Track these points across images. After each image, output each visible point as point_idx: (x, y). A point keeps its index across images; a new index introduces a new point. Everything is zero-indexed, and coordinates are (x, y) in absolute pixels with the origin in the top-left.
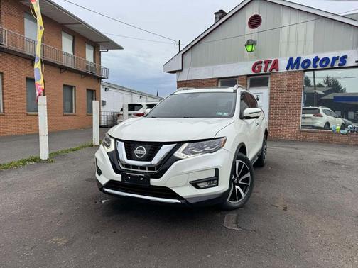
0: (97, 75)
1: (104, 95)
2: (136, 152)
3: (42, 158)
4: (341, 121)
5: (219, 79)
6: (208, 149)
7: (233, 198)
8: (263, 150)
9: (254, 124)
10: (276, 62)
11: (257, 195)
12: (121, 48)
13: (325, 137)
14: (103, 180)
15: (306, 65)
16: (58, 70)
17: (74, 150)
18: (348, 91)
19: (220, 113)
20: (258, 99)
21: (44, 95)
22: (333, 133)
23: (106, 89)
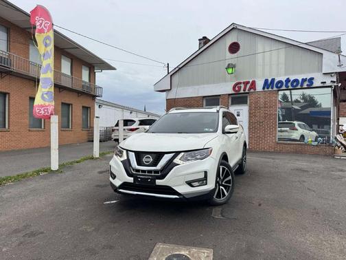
0: (92, 93)
1: (98, 111)
2: (144, 160)
3: (52, 169)
4: (314, 134)
5: (204, 97)
6: (199, 157)
7: (218, 196)
8: (243, 160)
9: (234, 138)
10: (254, 83)
11: (238, 195)
12: (114, 69)
13: (299, 148)
14: (117, 183)
15: (279, 85)
17: (77, 162)
18: (323, 106)
19: (207, 129)
20: (238, 115)
21: (55, 114)
22: (306, 144)
23: (100, 106)
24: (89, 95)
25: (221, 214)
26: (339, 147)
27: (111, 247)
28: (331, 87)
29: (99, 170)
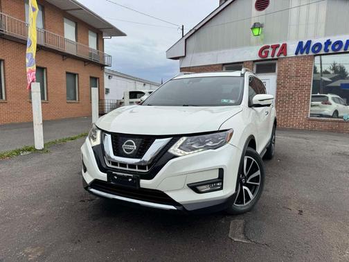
0: (101, 62)
1: (107, 83)
2: (124, 146)
5: (224, 64)
6: (210, 144)
7: (240, 201)
8: (272, 141)
9: (264, 113)
10: (284, 46)
12: (125, 35)
13: (336, 126)
14: (89, 179)
15: (316, 49)
16: (61, 57)
17: (72, 139)
19: (225, 101)
21: (37, 81)
23: (109, 76)
24: (97, 64)
25: (244, 233)
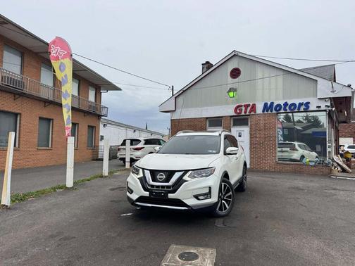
0: (98, 113)
1: (103, 131)
2: (158, 177)
3: (67, 186)
4: (315, 154)
5: (207, 118)
6: (204, 175)
7: (221, 209)
8: (243, 178)
9: (235, 159)
10: (254, 106)
11: (238, 210)
12: (120, 90)
13: (298, 168)
14: (134, 197)
15: (278, 108)
17: (88, 180)
19: (210, 151)
20: (240, 136)
21: (72, 136)
22: (304, 164)
23: (104, 125)
24: (95, 114)
25: (223, 223)
26: (335, 167)
27: (134, 247)
28: (325, 111)
29: (111, 188)
